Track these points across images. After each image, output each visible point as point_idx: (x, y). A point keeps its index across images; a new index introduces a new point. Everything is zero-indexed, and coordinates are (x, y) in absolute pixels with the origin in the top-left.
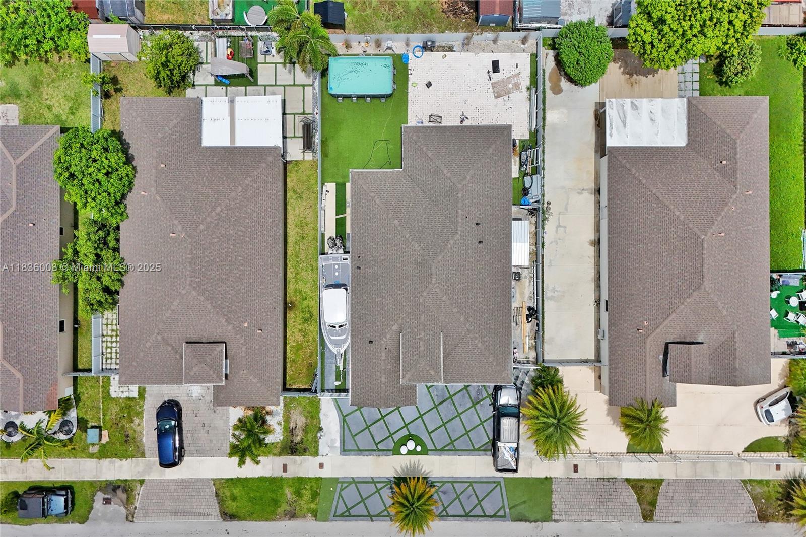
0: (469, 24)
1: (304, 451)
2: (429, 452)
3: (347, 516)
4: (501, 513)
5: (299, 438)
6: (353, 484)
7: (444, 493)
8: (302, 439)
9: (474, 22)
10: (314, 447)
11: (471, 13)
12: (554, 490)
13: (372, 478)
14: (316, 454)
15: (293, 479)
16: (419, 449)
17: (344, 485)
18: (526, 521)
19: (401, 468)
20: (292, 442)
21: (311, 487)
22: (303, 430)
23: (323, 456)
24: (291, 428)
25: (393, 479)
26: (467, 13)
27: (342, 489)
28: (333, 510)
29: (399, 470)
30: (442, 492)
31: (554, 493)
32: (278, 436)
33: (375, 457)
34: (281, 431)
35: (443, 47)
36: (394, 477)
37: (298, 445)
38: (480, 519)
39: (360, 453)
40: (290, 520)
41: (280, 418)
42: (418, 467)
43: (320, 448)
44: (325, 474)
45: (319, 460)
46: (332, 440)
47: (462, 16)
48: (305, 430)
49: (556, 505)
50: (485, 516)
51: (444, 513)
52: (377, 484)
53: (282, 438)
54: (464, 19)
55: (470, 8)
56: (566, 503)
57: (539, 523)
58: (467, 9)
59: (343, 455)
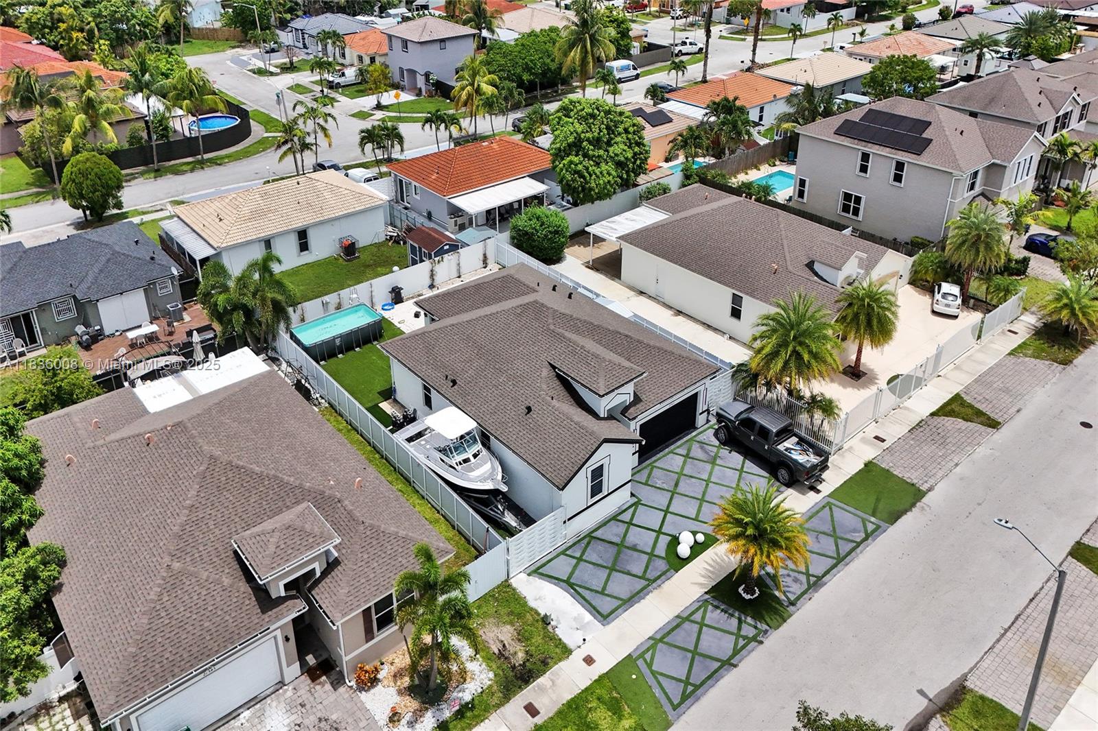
1: (545, 664)
3: (693, 692)
4: (871, 527)
5: (521, 655)
6: (660, 645)
8: (527, 652)
10: (557, 646)
12: (888, 468)
13: (678, 617)
14: (567, 652)
15: (560, 713)
16: (701, 539)
17: (648, 656)
18: (904, 513)
19: (703, 576)
20: (514, 667)
21: (599, 699)
22: (519, 640)
23: (579, 647)
24: (496, 651)
25: (707, 596)
27: (649, 665)
28: (664, 701)
29: (702, 580)
31: (891, 470)
32: (482, 676)
33: (655, 592)
34: (484, 666)
36: (706, 593)
37: (527, 664)
38: (858, 550)
39: (630, 603)
42: (721, 559)
43: (565, 640)
44: (605, 664)
45: (577, 657)
46: (575, 619)
48: (522, 637)
49: (909, 478)
50: (858, 544)
52: (692, 618)
53: (491, 675)
56: (915, 469)
57: (919, 504)
59: (608, 623)
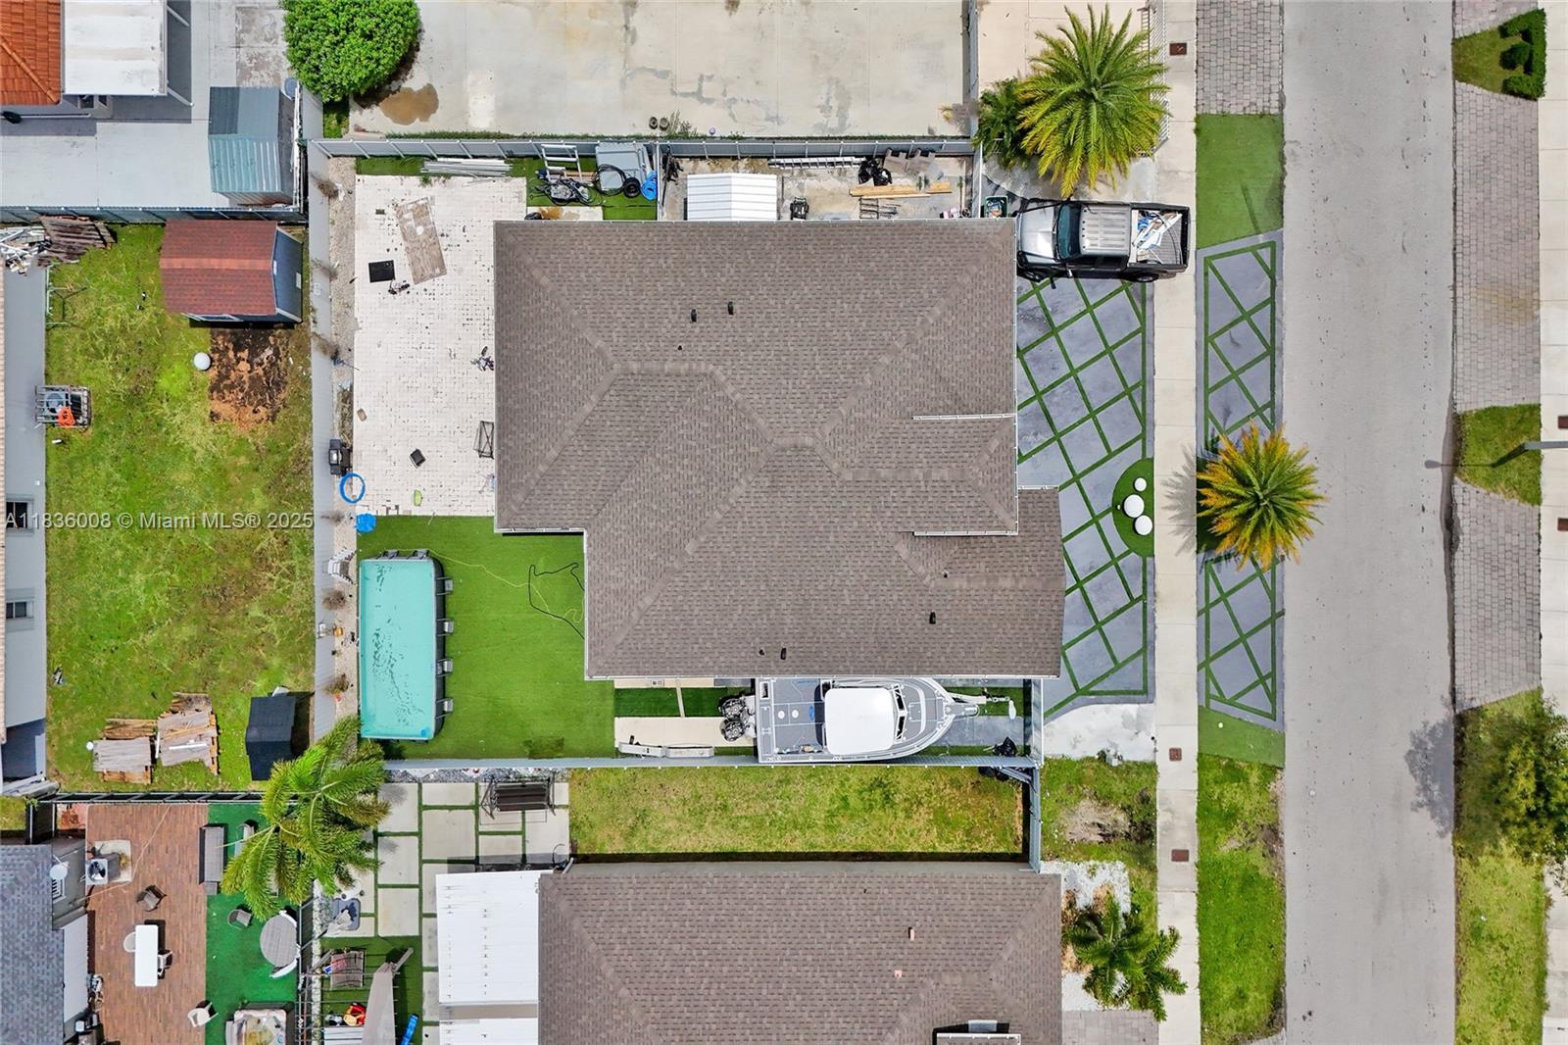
0: (298, 347)
1: (1147, 801)
2: (1149, 456)
3: (1274, 683)
4: (1265, 254)
5: (1122, 818)
6: (1212, 665)
7: (1227, 413)
8: (1123, 809)
9: (295, 333)
10: (1138, 774)
11: (275, 341)
12: (1220, 108)
13: (1199, 614)
14: (1150, 767)
15: (1201, 832)
16: (1141, 484)
17: (1214, 691)
18: (1282, 187)
19: (1178, 533)
20: (1128, 836)
22: (1104, 805)
23: (1155, 751)
24: (1100, 839)
25: (1202, 555)
26: (277, 353)
27: (1222, 699)
28: (1261, 720)
29: (1181, 539)
30: (1225, 420)
31: (1226, 110)
32: (1116, 875)
33: (1158, 606)
34: (1107, 865)
35: (344, 416)
36: (1197, 552)
37: (1135, 820)
38: (1278, 314)
39: (1149, 647)
40: (1281, 842)
41: (1080, 869)
42: (1177, 486)
43: (1139, 758)
44: (1189, 742)
45: (1163, 762)
46: (1125, 725)
47: (282, 364)
48: (1104, 799)
49: (1251, 104)
50: (1272, 301)
51: (1267, 413)
52: (1211, 601)
53: (1120, 865)
54: (288, 361)
55: (265, 344)
56: (1247, 76)
57: (1287, 149)
58: (269, 352)
59: (1154, 694)
